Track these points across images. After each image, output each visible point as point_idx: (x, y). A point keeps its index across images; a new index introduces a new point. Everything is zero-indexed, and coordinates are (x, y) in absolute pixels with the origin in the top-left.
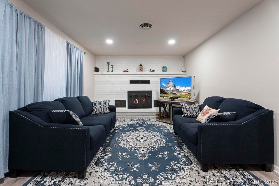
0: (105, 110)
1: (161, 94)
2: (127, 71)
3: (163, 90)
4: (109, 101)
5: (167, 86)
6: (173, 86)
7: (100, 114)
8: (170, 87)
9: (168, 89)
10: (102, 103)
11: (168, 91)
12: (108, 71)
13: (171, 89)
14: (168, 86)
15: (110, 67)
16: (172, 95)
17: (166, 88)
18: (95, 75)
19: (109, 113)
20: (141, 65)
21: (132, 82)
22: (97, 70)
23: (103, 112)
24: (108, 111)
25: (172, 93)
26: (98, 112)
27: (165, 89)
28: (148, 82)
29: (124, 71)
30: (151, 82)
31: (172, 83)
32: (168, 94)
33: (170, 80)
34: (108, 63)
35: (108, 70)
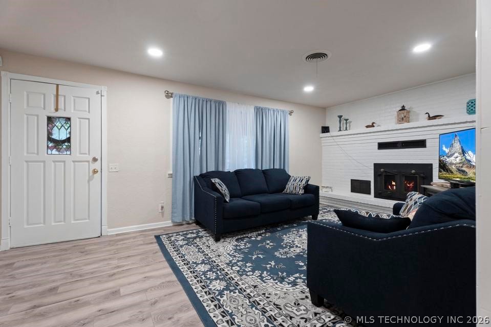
0: (298, 189)
1: (440, 171)
2: (372, 126)
3: (443, 161)
4: (309, 178)
5: (450, 151)
6: (461, 151)
7: (291, 194)
8: (456, 155)
9: (451, 159)
10: (297, 181)
11: (451, 164)
12: (340, 130)
13: (458, 160)
14: (453, 151)
15: (343, 122)
16: (459, 175)
17: (448, 157)
18: (322, 139)
19: (303, 194)
20: (403, 109)
21: (382, 146)
22: (325, 130)
23: (294, 192)
24: (302, 192)
25: (459, 170)
26: (288, 191)
27: (448, 159)
28: (421, 144)
29: (367, 127)
30: (428, 144)
31: (458, 143)
32: (452, 172)
33: (456, 136)
34: (340, 117)
35: (340, 128)
